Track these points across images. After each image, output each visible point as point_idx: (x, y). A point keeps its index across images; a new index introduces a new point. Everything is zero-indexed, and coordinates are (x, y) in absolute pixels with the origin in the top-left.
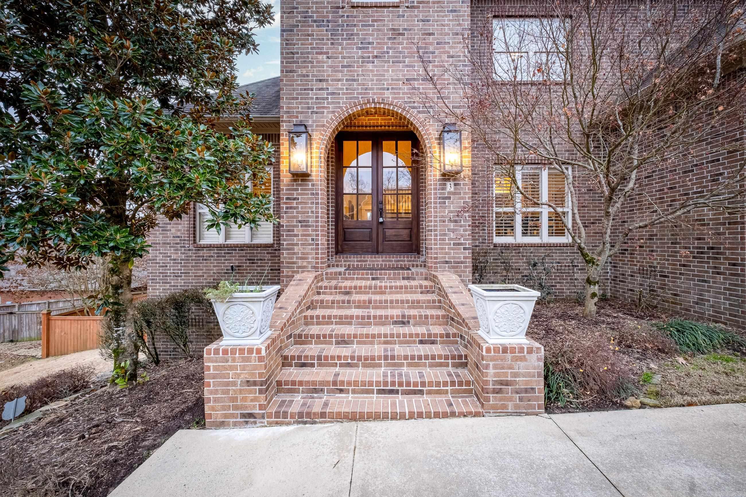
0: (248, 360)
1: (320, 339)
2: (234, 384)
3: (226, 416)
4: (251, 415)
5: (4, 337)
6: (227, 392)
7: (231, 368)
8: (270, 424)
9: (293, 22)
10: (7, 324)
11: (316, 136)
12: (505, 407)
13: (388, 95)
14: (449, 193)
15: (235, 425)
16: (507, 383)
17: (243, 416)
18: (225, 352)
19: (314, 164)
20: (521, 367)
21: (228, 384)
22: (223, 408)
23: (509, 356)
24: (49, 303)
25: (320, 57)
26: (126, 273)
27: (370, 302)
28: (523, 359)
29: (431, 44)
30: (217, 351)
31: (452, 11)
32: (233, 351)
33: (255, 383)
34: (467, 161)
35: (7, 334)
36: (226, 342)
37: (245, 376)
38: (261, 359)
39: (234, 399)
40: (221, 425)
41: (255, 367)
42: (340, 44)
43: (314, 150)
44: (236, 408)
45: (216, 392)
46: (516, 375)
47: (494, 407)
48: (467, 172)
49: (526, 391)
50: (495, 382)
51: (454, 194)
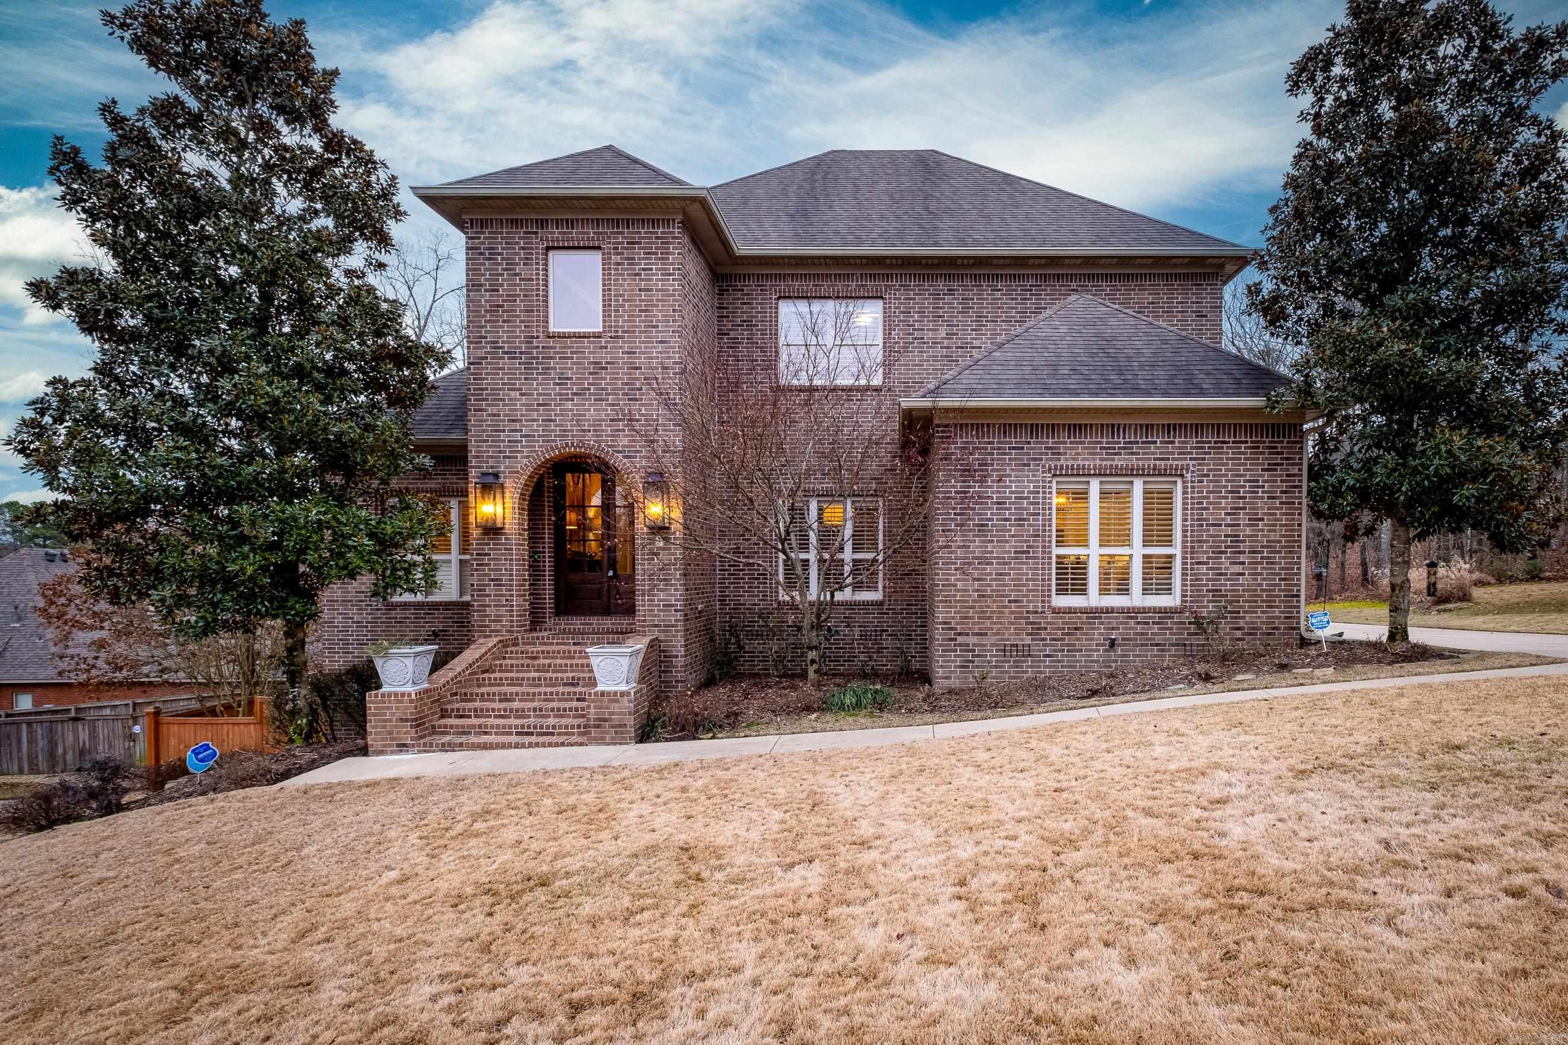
0: (401, 702)
1: (483, 697)
2: (390, 720)
3: (385, 746)
4: (404, 745)
5: (65, 761)
6: (385, 727)
7: (389, 708)
8: (420, 752)
9: (481, 353)
10: (70, 738)
11: (508, 483)
12: (604, 738)
13: (590, 439)
14: (659, 548)
15: (392, 753)
16: (605, 720)
17: (398, 745)
18: (383, 695)
19: (507, 515)
20: (615, 707)
21: (385, 721)
22: (382, 739)
23: (606, 698)
24: (135, 704)
25: (513, 393)
26: (300, 635)
27: (550, 665)
28: (617, 701)
29: (638, 379)
30: (376, 696)
31: (661, 342)
32: (390, 695)
33: (407, 720)
34: (677, 514)
35: (69, 757)
36: (385, 689)
37: (399, 715)
38: (411, 701)
39: (390, 733)
40: (381, 753)
41: (407, 708)
42: (536, 379)
43: (507, 500)
44: (392, 739)
45: (376, 727)
46: (612, 714)
47: (595, 739)
48: (677, 528)
49: (620, 726)
50: (596, 720)
51: (663, 549)
